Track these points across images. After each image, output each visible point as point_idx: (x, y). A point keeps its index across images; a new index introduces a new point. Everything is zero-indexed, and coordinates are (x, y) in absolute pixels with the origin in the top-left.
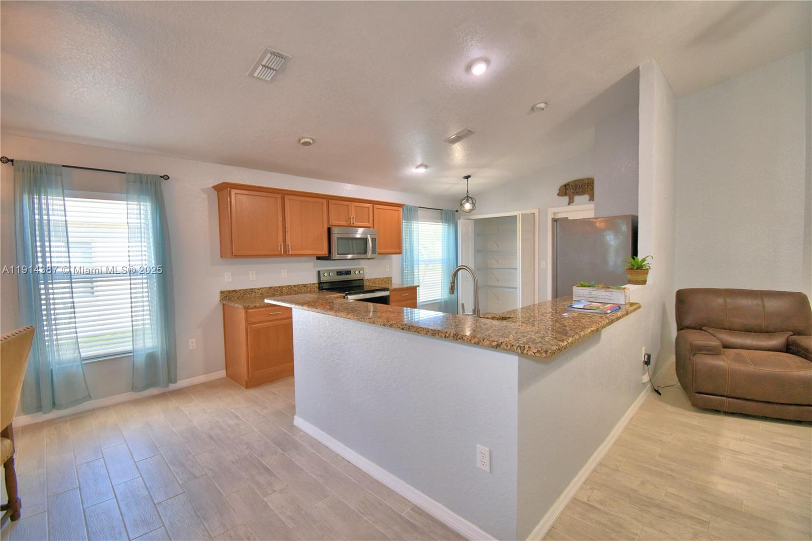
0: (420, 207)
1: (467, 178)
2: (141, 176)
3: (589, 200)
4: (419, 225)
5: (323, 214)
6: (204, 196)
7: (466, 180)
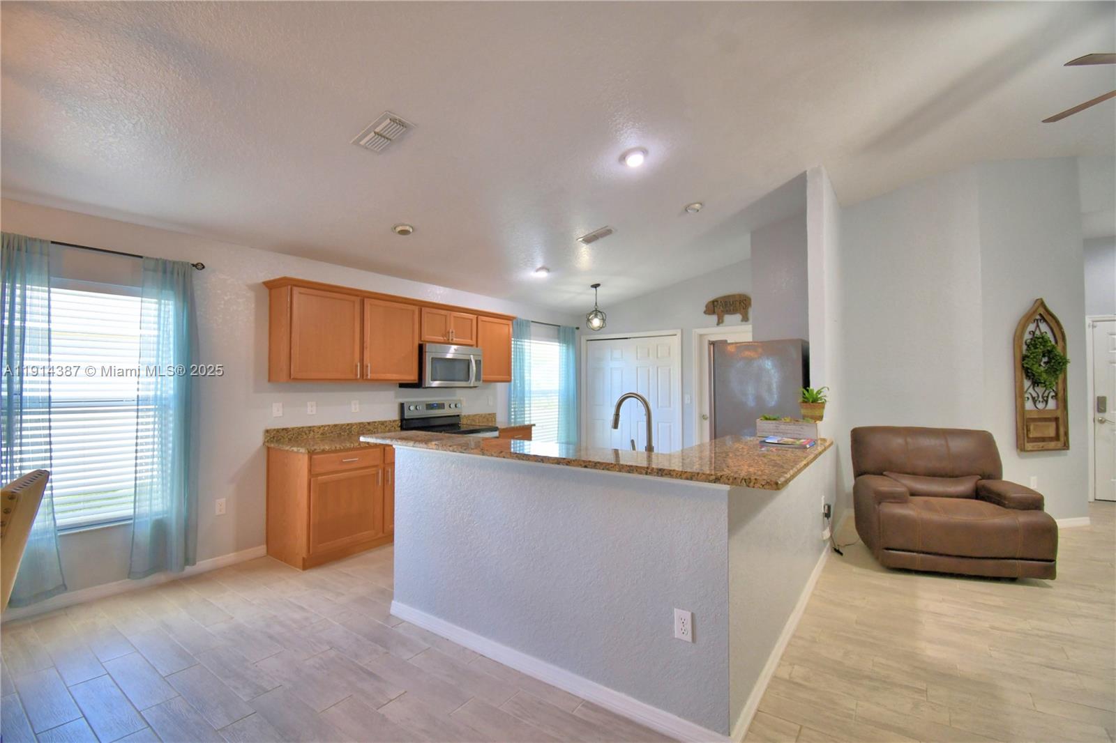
0: (532, 322)
1: (596, 287)
2: (165, 262)
3: (742, 321)
4: (532, 344)
5: (413, 324)
6: (251, 294)
7: (594, 289)
